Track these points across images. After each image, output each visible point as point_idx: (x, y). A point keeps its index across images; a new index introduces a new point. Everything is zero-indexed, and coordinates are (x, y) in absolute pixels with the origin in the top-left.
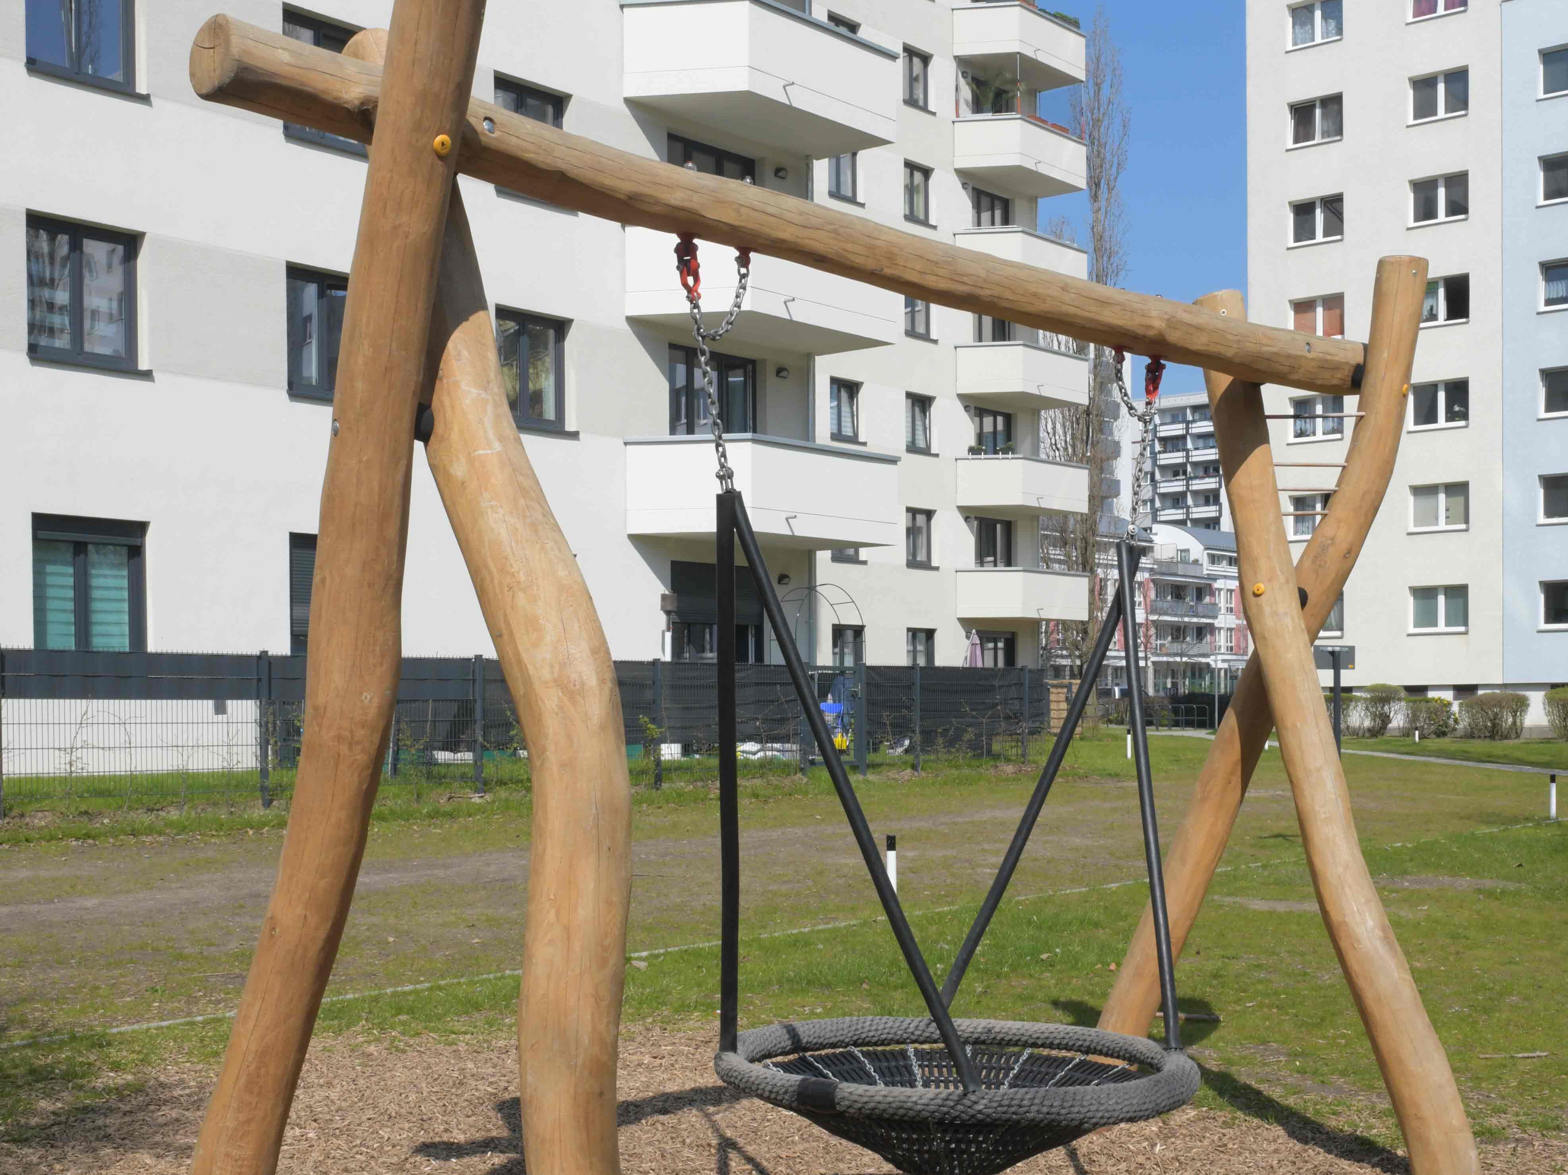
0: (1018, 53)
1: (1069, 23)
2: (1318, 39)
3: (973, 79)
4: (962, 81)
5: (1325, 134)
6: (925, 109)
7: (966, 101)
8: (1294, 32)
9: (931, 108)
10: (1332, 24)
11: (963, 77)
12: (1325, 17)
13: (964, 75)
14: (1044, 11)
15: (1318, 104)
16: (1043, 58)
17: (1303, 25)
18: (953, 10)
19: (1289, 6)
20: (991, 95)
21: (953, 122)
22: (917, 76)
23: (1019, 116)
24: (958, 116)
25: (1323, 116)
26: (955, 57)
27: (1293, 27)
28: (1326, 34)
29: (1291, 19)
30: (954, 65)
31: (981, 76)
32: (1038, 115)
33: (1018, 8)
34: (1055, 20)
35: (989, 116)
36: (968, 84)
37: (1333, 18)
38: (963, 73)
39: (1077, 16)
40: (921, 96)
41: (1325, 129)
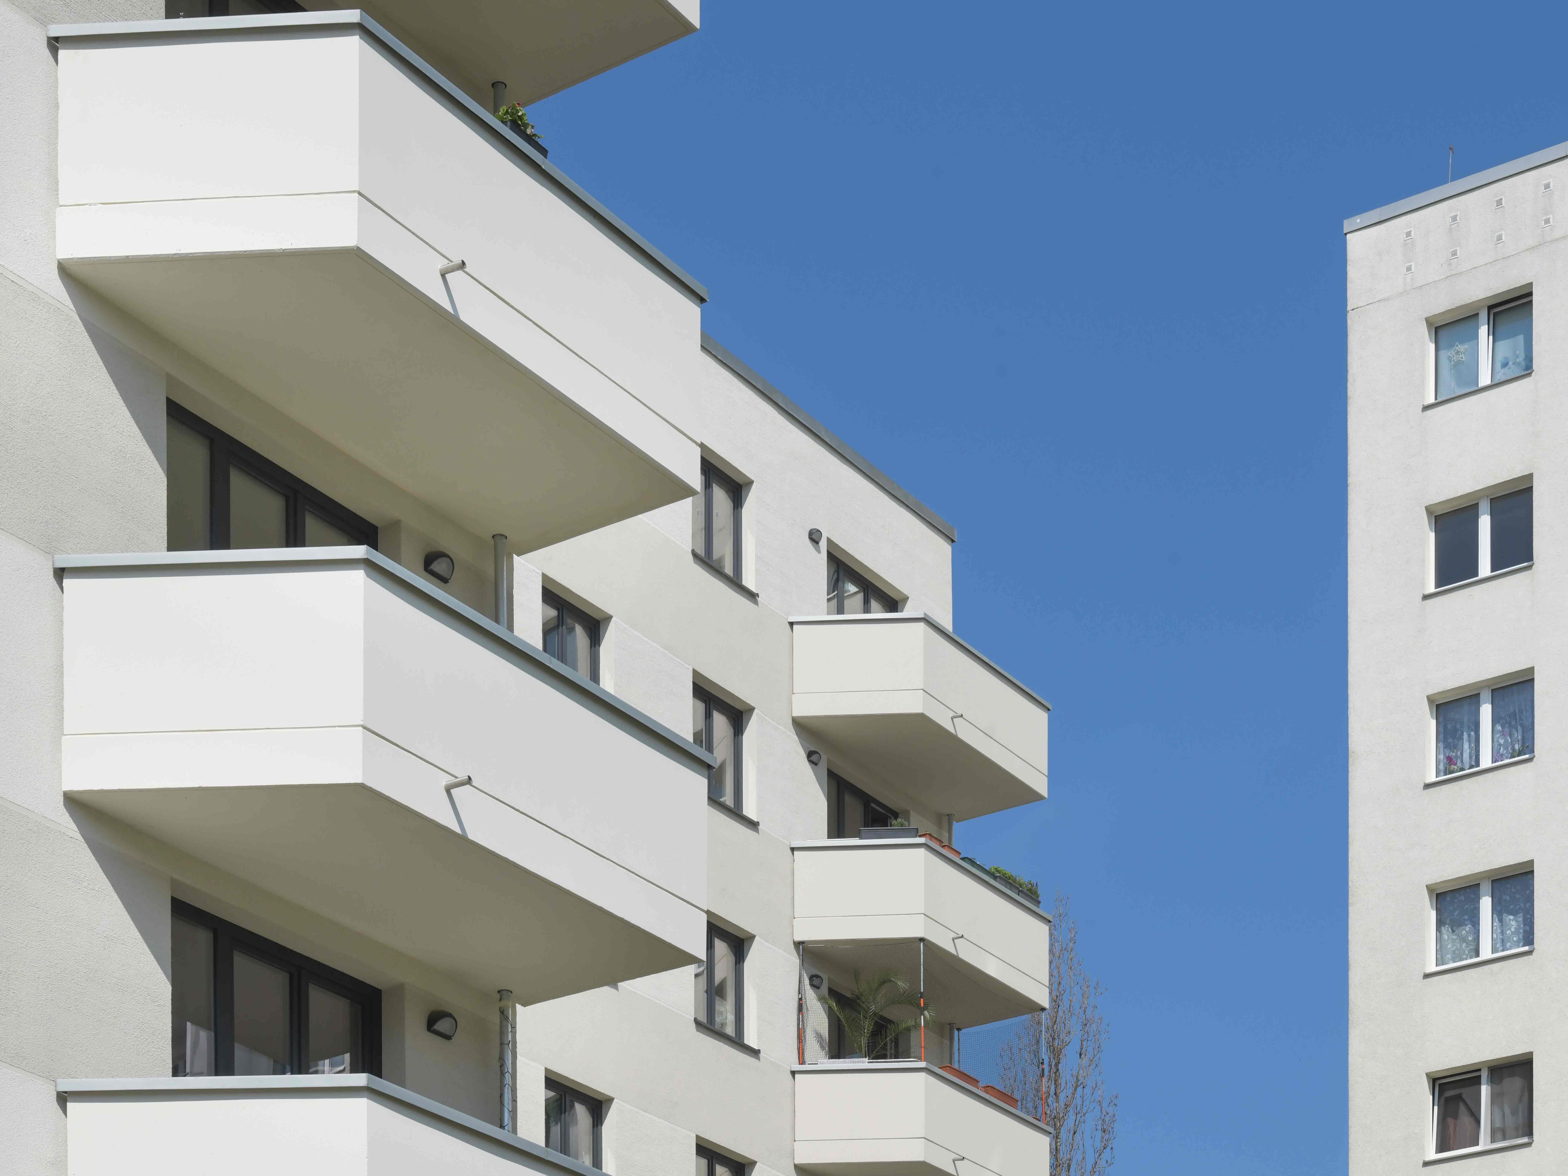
0: (922, 940)
1: (1019, 892)
2: (1486, 953)
3: (832, 992)
4: (810, 995)
5: (1497, 1133)
6: (737, 1041)
7: (819, 1036)
8: (1439, 940)
9: (751, 1039)
10: (1513, 923)
11: (812, 985)
12: (1498, 910)
13: (815, 982)
14: (972, 862)
15: (1484, 1075)
16: (967, 954)
17: (1455, 925)
18: (793, 849)
19: (1430, 889)
20: (868, 1026)
21: (793, 1073)
22: (723, 984)
23: (922, 1064)
24: (802, 1061)
25: (1495, 1098)
26: (798, 945)
27: (1438, 929)
28: (1499, 943)
29: (1433, 914)
30: (794, 960)
31: (847, 988)
32: (956, 1066)
33: (922, 851)
34: (992, 882)
35: (864, 1063)
36: (821, 999)
37: (1514, 913)
38: (811, 978)
39: (1034, 882)
40: (731, 1018)
41: (1498, 1124)
